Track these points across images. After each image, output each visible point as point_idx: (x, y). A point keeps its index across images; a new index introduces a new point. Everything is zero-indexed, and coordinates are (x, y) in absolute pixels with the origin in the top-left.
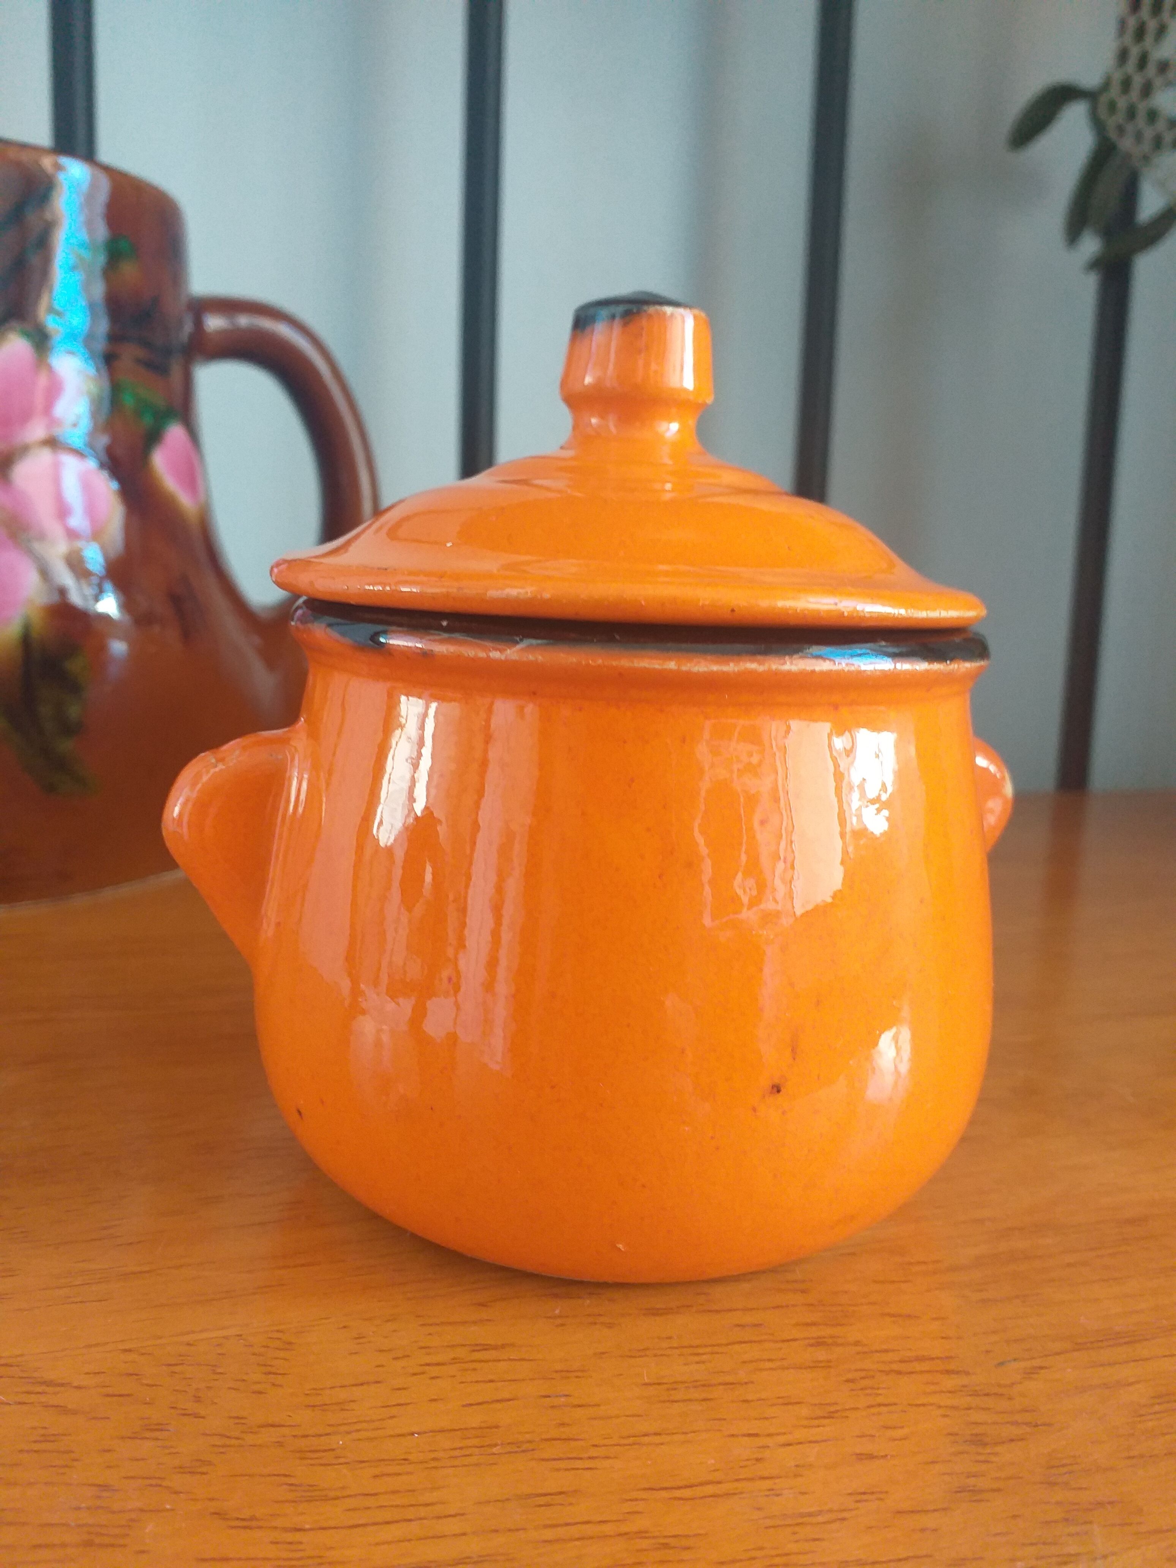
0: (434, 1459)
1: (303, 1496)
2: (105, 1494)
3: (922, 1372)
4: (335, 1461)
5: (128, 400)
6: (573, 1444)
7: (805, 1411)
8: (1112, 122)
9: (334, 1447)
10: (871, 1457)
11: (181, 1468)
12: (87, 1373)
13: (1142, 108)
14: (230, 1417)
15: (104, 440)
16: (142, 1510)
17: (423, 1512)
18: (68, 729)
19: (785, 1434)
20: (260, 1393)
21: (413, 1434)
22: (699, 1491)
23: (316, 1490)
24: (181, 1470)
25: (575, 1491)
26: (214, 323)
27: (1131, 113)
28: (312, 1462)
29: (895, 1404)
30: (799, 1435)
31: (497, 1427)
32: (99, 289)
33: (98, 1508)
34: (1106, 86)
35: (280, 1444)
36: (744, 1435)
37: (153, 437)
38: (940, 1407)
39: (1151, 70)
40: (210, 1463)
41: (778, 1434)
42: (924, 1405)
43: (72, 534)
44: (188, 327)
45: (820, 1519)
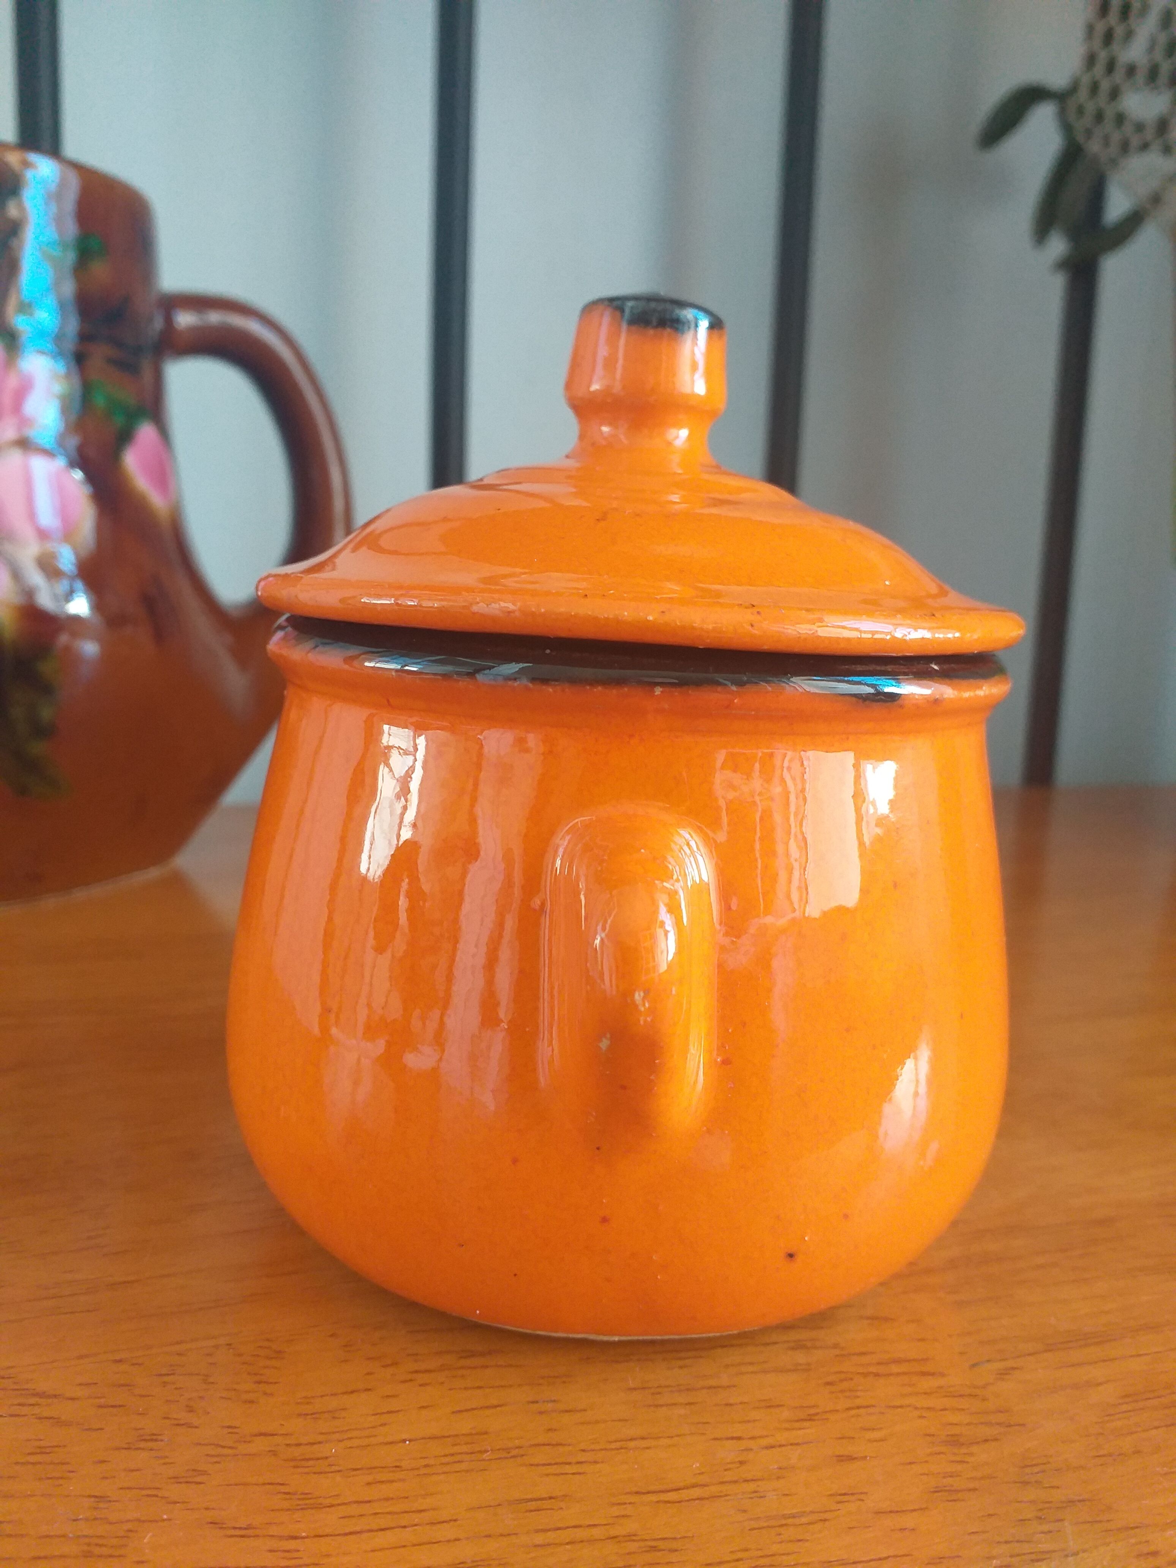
0: (426, 1466)
1: (298, 1505)
2: (101, 1505)
3: (898, 1374)
4: (328, 1469)
5: (100, 401)
6: (561, 1449)
7: (786, 1414)
8: (1080, 125)
9: (328, 1454)
10: (851, 1458)
11: (175, 1478)
12: (81, 1384)
13: (1110, 113)
14: (223, 1427)
15: (73, 442)
16: (139, 1520)
17: (416, 1518)
18: (41, 731)
19: (767, 1436)
20: (252, 1402)
21: (404, 1441)
22: (684, 1494)
23: (311, 1499)
24: (176, 1479)
25: (565, 1496)
26: (185, 319)
27: (1099, 117)
28: (306, 1470)
29: (874, 1406)
30: (781, 1437)
31: (486, 1433)
32: (69, 288)
33: (96, 1519)
34: (1074, 88)
35: (274, 1453)
36: (728, 1439)
37: (125, 437)
38: (916, 1408)
39: (1119, 75)
40: (204, 1473)
41: (761, 1437)
42: (901, 1407)
43: (43, 534)
44: (158, 324)
45: (804, 1520)
